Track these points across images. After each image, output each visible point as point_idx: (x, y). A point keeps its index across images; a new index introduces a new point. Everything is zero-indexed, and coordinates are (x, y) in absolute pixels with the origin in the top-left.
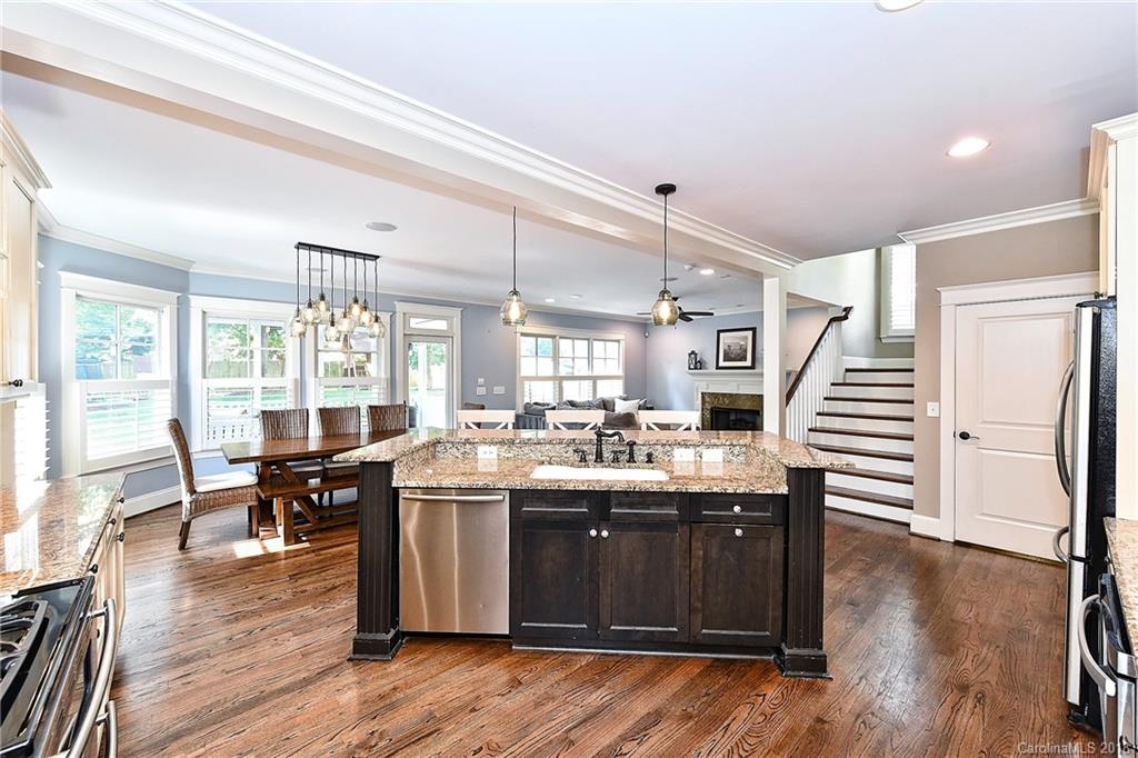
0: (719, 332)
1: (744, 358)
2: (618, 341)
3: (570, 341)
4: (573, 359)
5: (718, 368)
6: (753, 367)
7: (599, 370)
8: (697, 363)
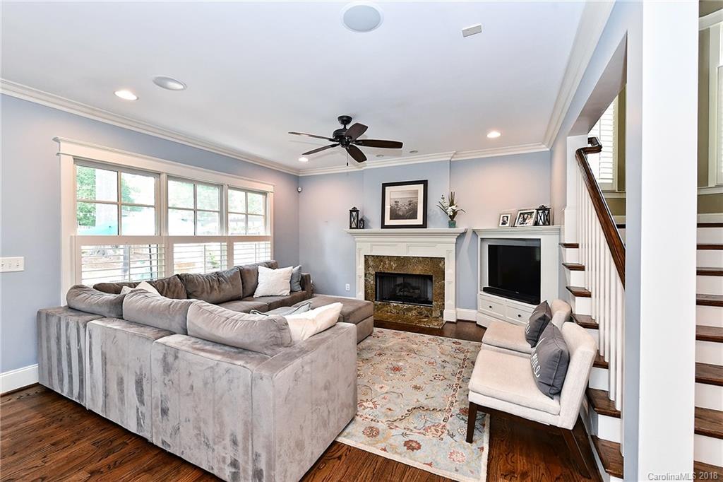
0: (385, 185)
1: (414, 216)
2: (265, 193)
3: (189, 187)
4: (195, 211)
5: (383, 226)
6: (424, 226)
7: (236, 228)
8: (358, 221)
